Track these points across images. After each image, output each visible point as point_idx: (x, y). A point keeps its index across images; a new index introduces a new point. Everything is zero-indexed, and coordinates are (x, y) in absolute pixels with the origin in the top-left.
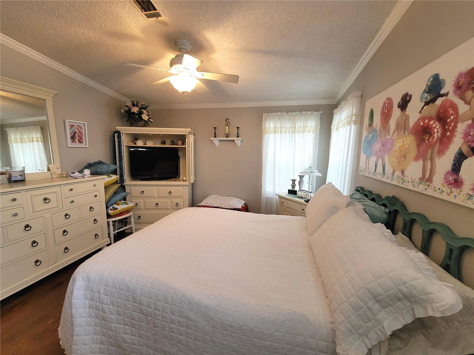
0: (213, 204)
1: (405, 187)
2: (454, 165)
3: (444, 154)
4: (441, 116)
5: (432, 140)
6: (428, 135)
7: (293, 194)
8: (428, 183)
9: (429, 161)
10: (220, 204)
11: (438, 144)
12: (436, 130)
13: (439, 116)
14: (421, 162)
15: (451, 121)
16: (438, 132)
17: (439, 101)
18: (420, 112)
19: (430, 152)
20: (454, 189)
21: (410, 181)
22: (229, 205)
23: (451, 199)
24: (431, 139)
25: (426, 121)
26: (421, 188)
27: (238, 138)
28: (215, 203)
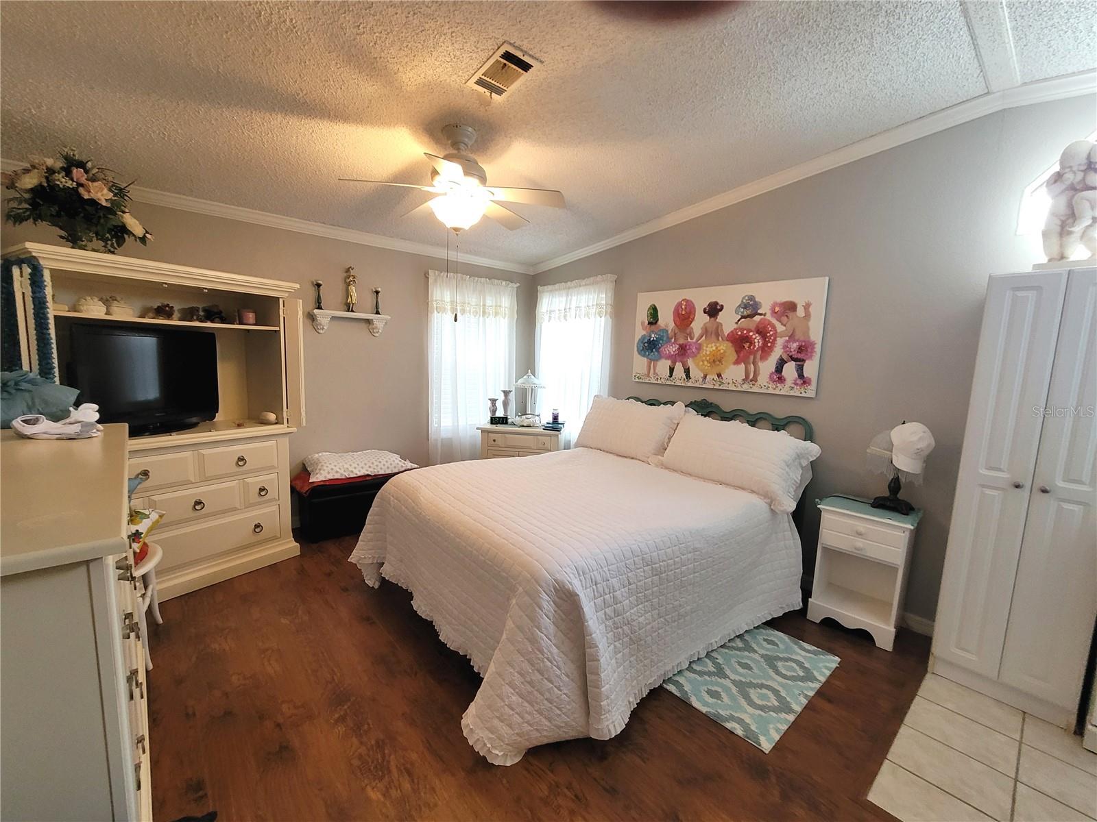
0: (352, 472)
1: (724, 388)
2: (777, 367)
3: (767, 359)
4: (761, 330)
5: (754, 348)
6: (748, 344)
7: (503, 423)
8: (754, 382)
9: (752, 365)
10: (370, 467)
11: (760, 352)
12: (756, 341)
13: (758, 330)
14: (743, 365)
15: (771, 336)
16: (758, 342)
17: (757, 318)
18: (737, 323)
19: (752, 357)
20: (778, 385)
21: (731, 382)
22: (393, 466)
23: (777, 392)
24: (752, 347)
25: (745, 332)
26: (746, 387)
27: (378, 315)
28: (355, 468)
